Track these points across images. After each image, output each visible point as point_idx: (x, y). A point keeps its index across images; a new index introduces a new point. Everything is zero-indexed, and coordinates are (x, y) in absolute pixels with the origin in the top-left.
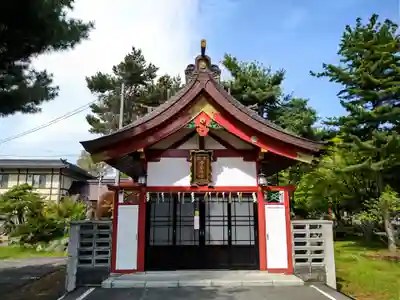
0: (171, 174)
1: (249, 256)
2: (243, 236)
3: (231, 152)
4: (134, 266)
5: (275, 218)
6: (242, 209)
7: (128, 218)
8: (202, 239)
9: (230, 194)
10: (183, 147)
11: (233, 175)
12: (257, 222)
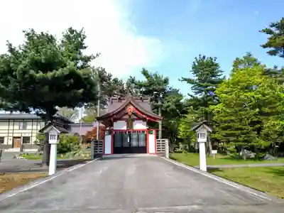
0: (121, 126)
1: (144, 150)
2: (142, 144)
3: (139, 119)
4: (110, 153)
5: (152, 138)
6: (142, 136)
7: (108, 139)
8: (130, 145)
9: (138, 132)
10: (125, 117)
11: (139, 126)
12: (146, 139)
